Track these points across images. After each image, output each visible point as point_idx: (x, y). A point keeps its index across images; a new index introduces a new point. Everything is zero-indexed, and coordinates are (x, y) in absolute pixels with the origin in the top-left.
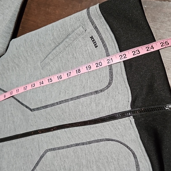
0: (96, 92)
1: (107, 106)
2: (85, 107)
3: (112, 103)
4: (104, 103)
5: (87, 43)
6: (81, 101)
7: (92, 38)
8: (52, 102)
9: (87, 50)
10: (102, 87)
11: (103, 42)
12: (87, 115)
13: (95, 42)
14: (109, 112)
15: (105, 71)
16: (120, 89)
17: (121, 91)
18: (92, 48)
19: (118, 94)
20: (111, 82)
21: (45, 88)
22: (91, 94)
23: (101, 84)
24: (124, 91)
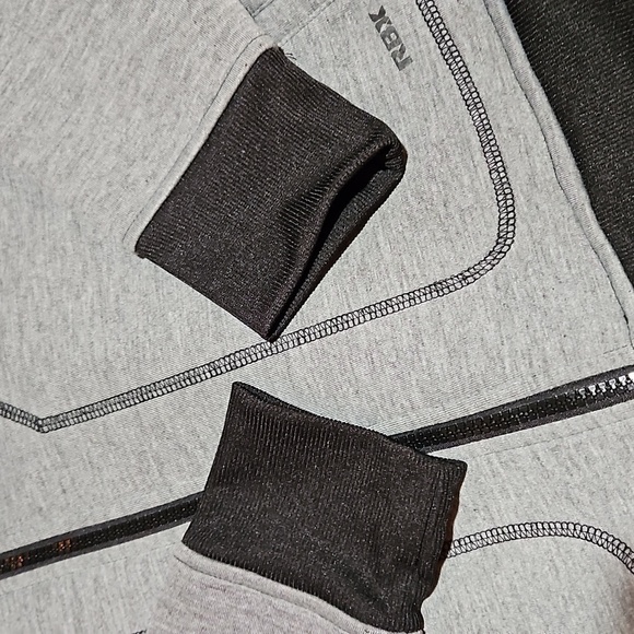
0: (439, 288)
1: (513, 352)
2: (389, 370)
3: (539, 335)
4: (491, 336)
5: (354, 46)
6: (363, 340)
7: (379, 17)
8: (179, 366)
9: (352, 83)
10: (467, 258)
11: (442, 36)
12: (407, 404)
13: (398, 40)
14: (530, 379)
15: (466, 181)
16: (563, 261)
17: (566, 270)
18: (378, 73)
19: (552, 282)
20: (511, 228)
21: (112, 299)
22: (412, 298)
23: (460, 249)
24: (583, 268)
